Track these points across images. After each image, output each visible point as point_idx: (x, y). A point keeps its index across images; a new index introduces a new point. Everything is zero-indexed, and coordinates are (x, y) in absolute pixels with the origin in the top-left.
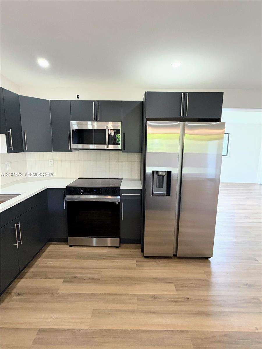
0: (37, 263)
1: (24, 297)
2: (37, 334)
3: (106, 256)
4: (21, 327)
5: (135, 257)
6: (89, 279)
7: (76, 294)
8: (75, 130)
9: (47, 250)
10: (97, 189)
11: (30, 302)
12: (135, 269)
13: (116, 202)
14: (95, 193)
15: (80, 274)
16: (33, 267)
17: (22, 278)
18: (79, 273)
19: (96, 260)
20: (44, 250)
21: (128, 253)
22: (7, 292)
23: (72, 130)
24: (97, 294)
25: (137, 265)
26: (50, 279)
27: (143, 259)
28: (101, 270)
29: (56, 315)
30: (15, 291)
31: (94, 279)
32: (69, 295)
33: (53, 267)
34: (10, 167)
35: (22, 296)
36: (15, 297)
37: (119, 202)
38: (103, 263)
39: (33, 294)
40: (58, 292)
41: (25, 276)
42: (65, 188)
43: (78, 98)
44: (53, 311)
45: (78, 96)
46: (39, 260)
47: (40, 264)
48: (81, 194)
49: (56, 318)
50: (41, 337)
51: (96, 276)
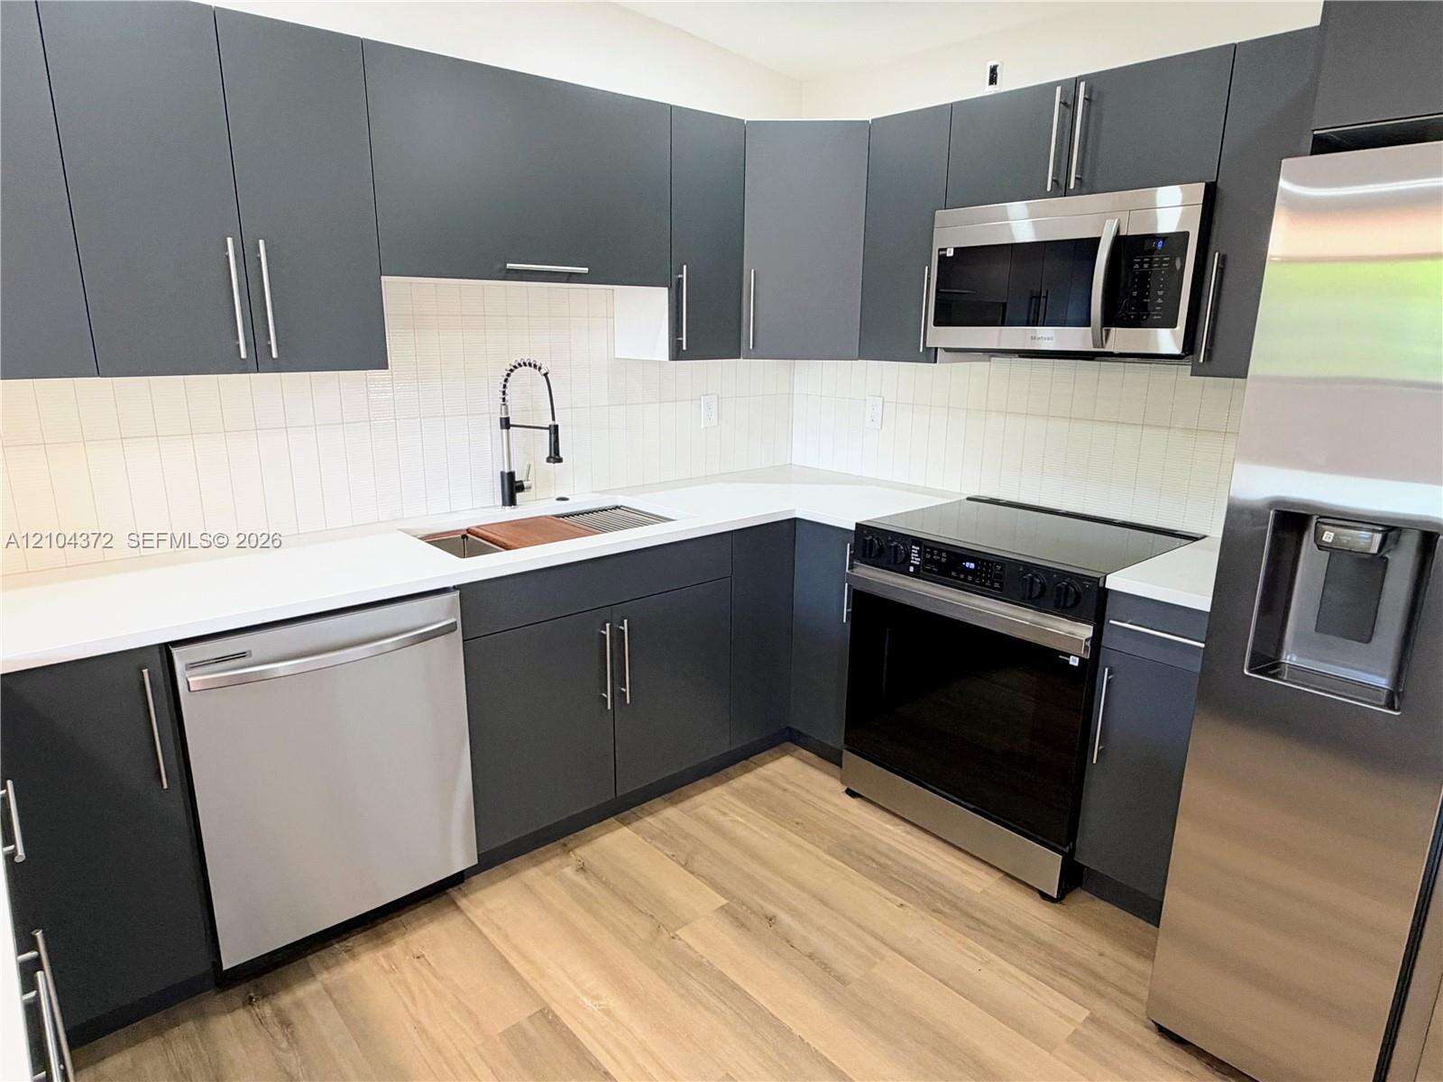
0: (699, 798)
1: (589, 887)
2: (529, 1017)
3: (954, 906)
4: (515, 966)
5: (1101, 995)
6: (811, 956)
7: (722, 978)
8: (950, 253)
9: (761, 771)
10: (983, 561)
11: (589, 910)
12: (1050, 1047)
13: (1068, 655)
14: (973, 582)
15: (792, 916)
16: (680, 806)
17: (625, 823)
18: (794, 912)
19: (901, 901)
20: (755, 764)
21: (1082, 954)
22: (565, 845)
23: (940, 257)
24: (790, 1031)
25: (1076, 1040)
26: (692, 873)
27: (1140, 1028)
28: (884, 950)
29: (614, 1003)
30: (584, 852)
31: (826, 967)
32: (700, 966)
33: (733, 840)
34: (714, 417)
35: (587, 879)
36: (569, 871)
37: (1081, 659)
38: (919, 929)
39: (614, 891)
40: (677, 933)
41: (636, 824)
42: (853, 528)
43: (993, 80)
44: (620, 982)
45: (993, 70)
46: (717, 790)
47: (704, 808)
48: (912, 569)
49: (607, 1012)
50: (532, 1032)
51: (845, 964)
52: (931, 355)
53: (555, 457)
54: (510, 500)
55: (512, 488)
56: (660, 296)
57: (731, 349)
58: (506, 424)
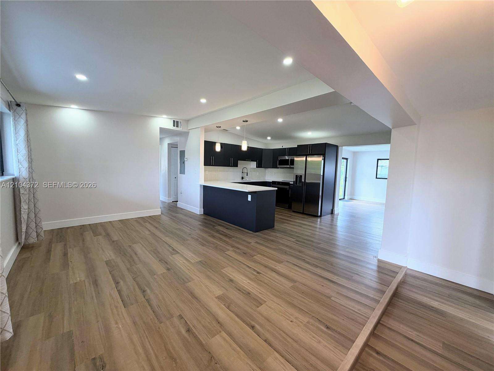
34: (260, 173)
52: (278, 168)
53: (247, 175)
54: (242, 179)
55: (242, 178)
56: (256, 162)
57: (261, 167)
58: (242, 173)
